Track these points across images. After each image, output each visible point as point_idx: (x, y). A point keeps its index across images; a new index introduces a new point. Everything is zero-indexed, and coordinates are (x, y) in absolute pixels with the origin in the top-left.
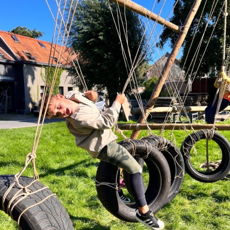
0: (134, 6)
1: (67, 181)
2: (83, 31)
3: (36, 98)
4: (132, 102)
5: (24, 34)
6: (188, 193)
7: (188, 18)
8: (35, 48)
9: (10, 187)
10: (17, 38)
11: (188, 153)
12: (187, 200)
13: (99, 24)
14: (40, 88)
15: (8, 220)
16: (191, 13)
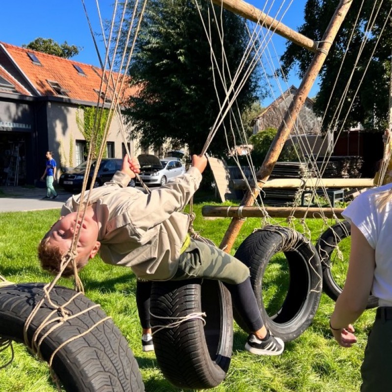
0: (239, 4)
1: (119, 302)
2: (150, 46)
3: (68, 160)
4: (231, 169)
5: (48, 50)
6: (326, 326)
7: (331, 26)
8: (67, 74)
9: (36, 307)
10: (37, 57)
11: (327, 258)
12: (323, 339)
13: (178, 34)
14: (74, 143)
15: (18, 365)
16: (336, 18)
